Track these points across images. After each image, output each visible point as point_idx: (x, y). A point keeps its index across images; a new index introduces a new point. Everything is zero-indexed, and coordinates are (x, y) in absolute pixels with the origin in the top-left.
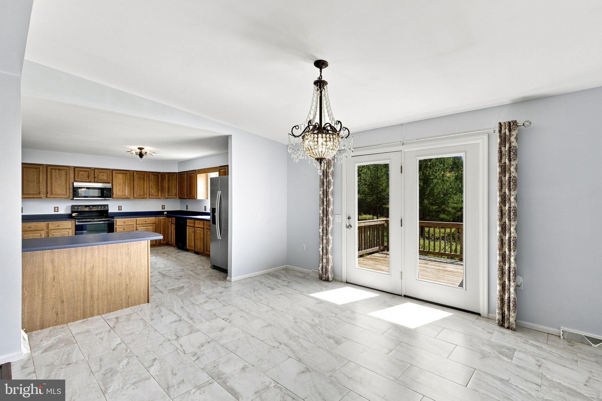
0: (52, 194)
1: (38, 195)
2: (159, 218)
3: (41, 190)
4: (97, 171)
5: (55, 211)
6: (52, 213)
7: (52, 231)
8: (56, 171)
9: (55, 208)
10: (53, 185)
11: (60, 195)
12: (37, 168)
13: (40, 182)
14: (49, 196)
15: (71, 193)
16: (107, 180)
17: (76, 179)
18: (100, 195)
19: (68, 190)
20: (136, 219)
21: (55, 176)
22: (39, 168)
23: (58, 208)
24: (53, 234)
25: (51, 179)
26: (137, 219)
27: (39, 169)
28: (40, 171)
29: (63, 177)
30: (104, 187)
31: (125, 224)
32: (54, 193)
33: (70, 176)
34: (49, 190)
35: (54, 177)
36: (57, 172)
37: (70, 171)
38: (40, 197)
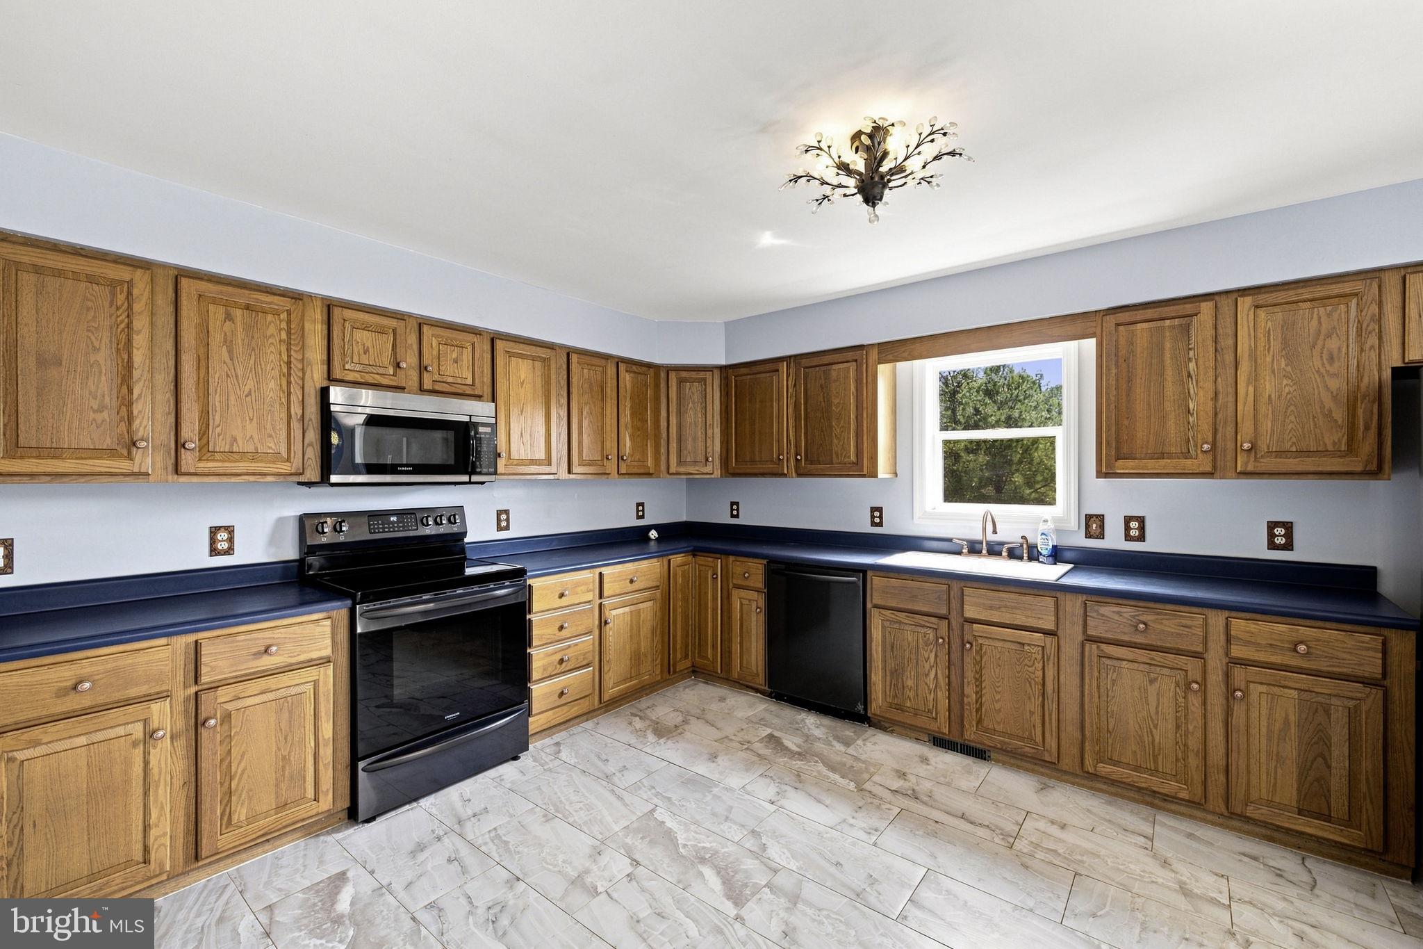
0: (205, 450)
1: (120, 457)
2: (669, 561)
3: (143, 426)
4: (433, 335)
5: (214, 551)
6: (200, 559)
7: (223, 694)
8: (229, 317)
9: (214, 531)
10: (216, 400)
11: (255, 456)
12: (113, 284)
13: (136, 374)
14: (188, 461)
15: (311, 444)
16: (473, 385)
17: (337, 374)
18: (452, 462)
19: (296, 427)
20: (600, 573)
21: (228, 343)
22: (130, 283)
23: (230, 530)
24: (228, 707)
25: (203, 362)
26: (605, 570)
27: (129, 293)
28: (137, 307)
29: (272, 358)
30: (466, 419)
31: (564, 601)
32: (220, 445)
33: (308, 354)
34: (190, 430)
35: (219, 354)
36: (239, 320)
37: (308, 325)
38: (136, 470)
